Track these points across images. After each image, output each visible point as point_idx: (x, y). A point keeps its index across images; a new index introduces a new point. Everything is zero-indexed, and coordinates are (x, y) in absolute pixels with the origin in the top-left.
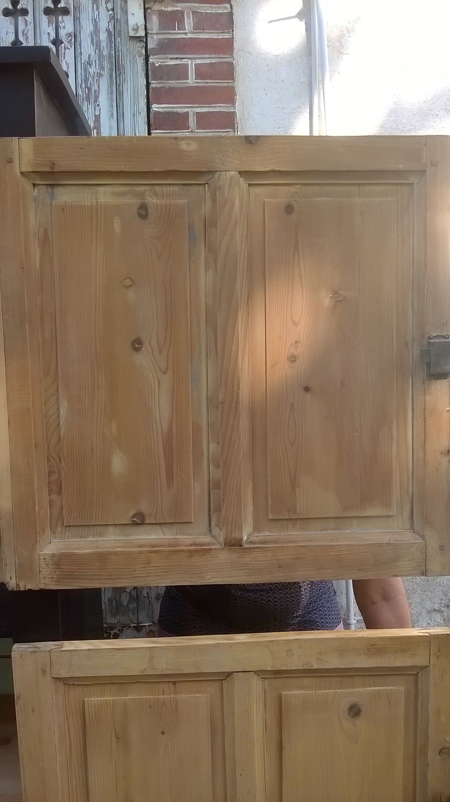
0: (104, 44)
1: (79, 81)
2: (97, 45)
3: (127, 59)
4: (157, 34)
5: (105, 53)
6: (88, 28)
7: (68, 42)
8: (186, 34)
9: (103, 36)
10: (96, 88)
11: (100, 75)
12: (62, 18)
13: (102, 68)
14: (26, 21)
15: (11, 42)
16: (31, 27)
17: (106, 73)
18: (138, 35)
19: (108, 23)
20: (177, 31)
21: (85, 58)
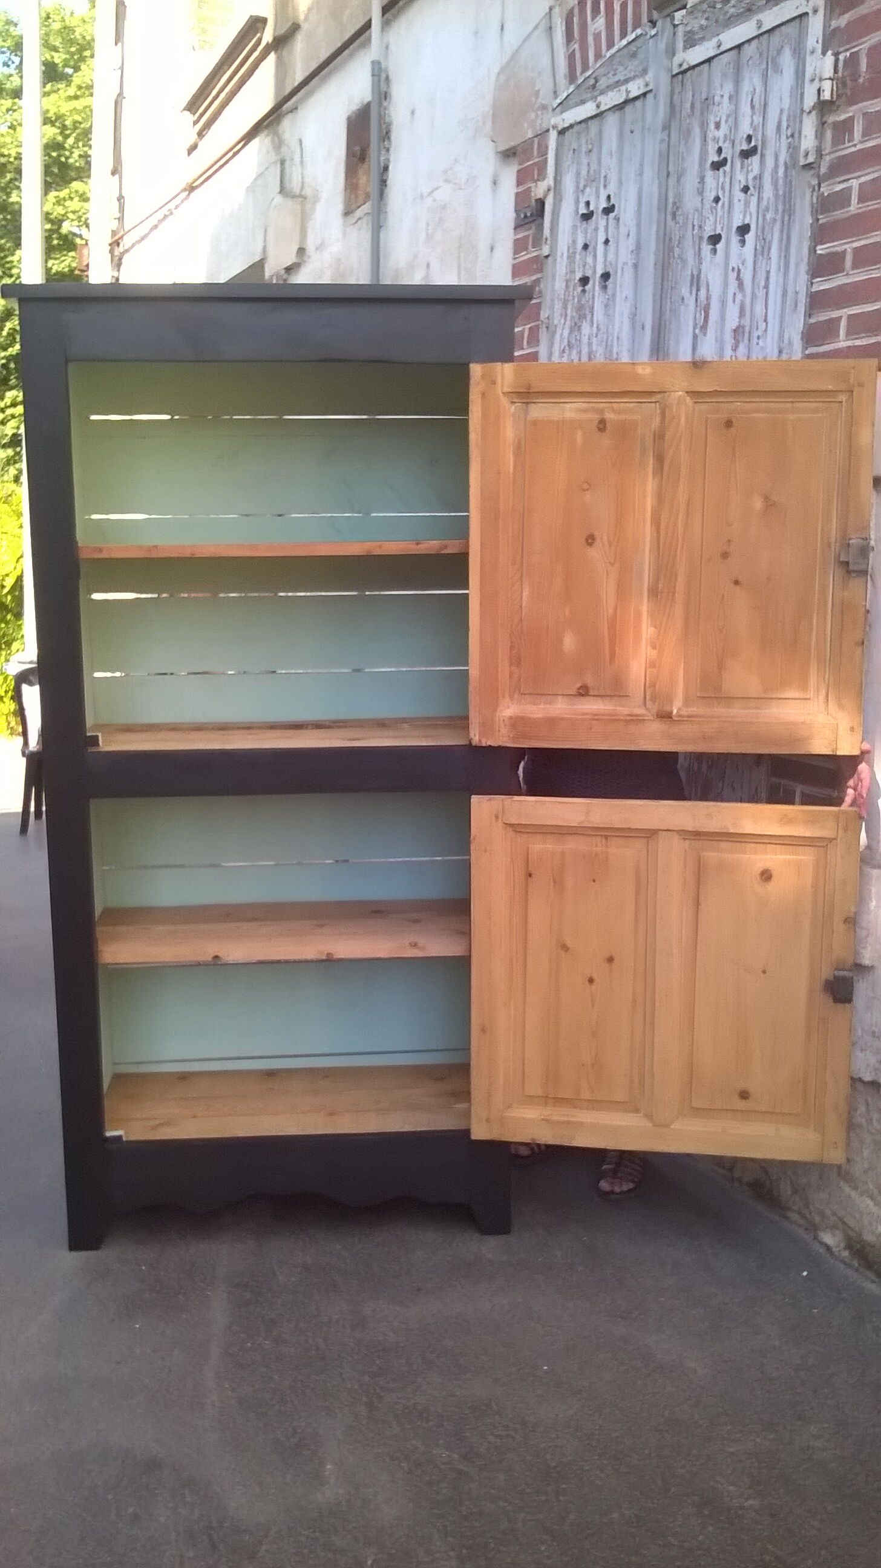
1: (758, 234)
3: (798, 195)
4: (829, 153)
6: (770, 165)
7: (753, 187)
8: (855, 145)
10: (770, 237)
12: (752, 159)
13: (777, 210)
14: (725, 170)
16: (728, 179)
17: (779, 218)
18: (807, 162)
19: (786, 154)
20: (847, 145)
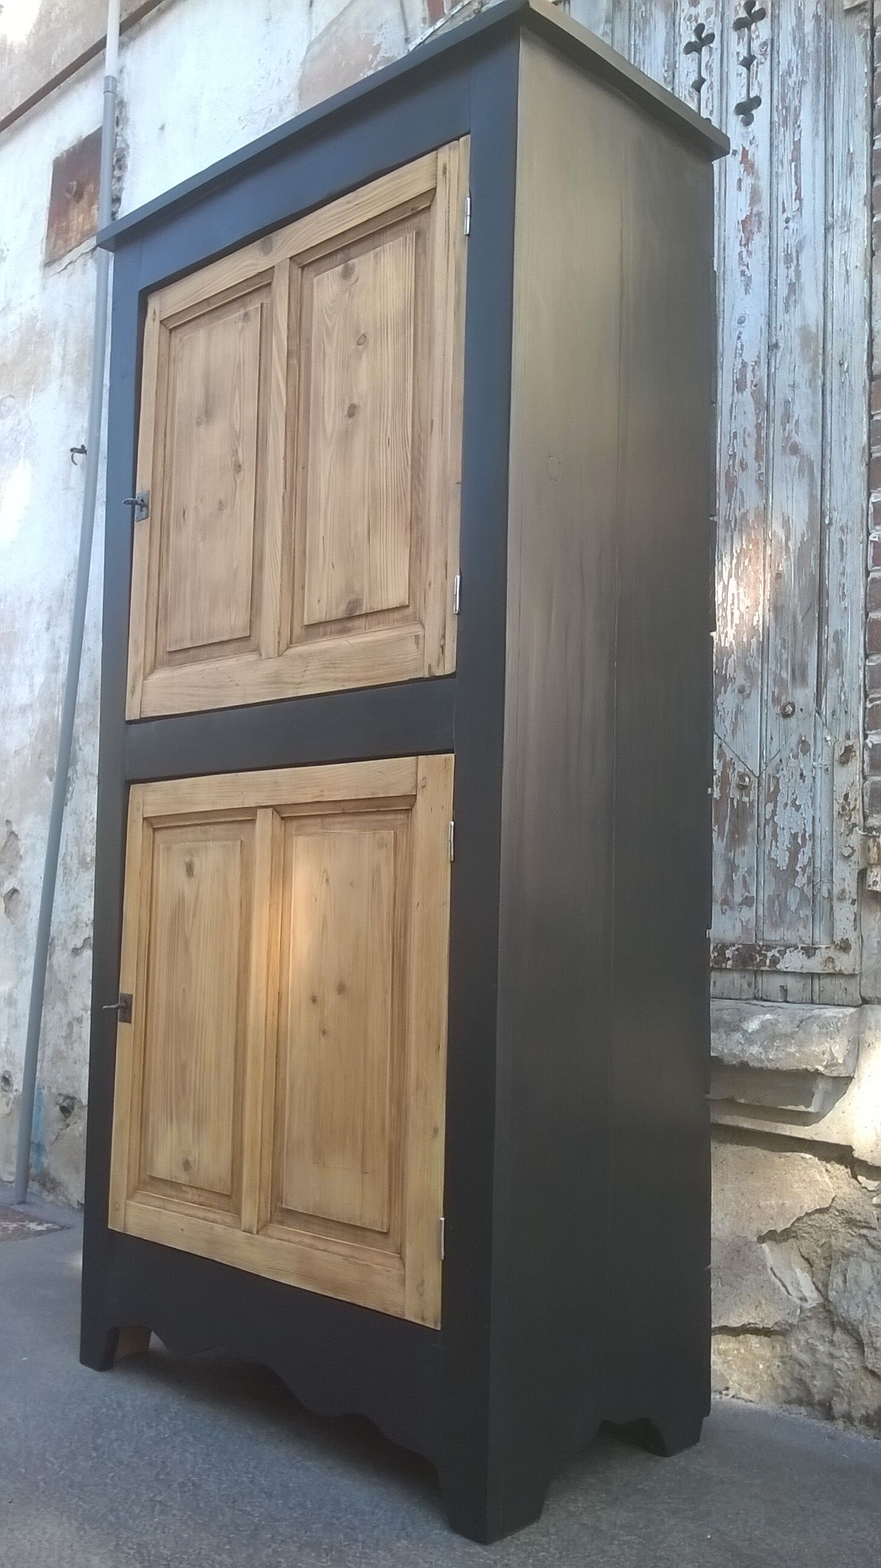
0: (809, 38)
1: (775, 103)
2: (799, 41)
3: (840, 45)
5: (811, 50)
6: (789, 23)
7: (762, 55)
9: (809, 27)
10: (797, 103)
11: (803, 83)
12: (756, 25)
13: (805, 71)
14: (711, 48)
15: (691, 84)
16: (716, 56)
17: (810, 78)
18: (854, 4)
19: (817, 5)
21: (783, 66)
